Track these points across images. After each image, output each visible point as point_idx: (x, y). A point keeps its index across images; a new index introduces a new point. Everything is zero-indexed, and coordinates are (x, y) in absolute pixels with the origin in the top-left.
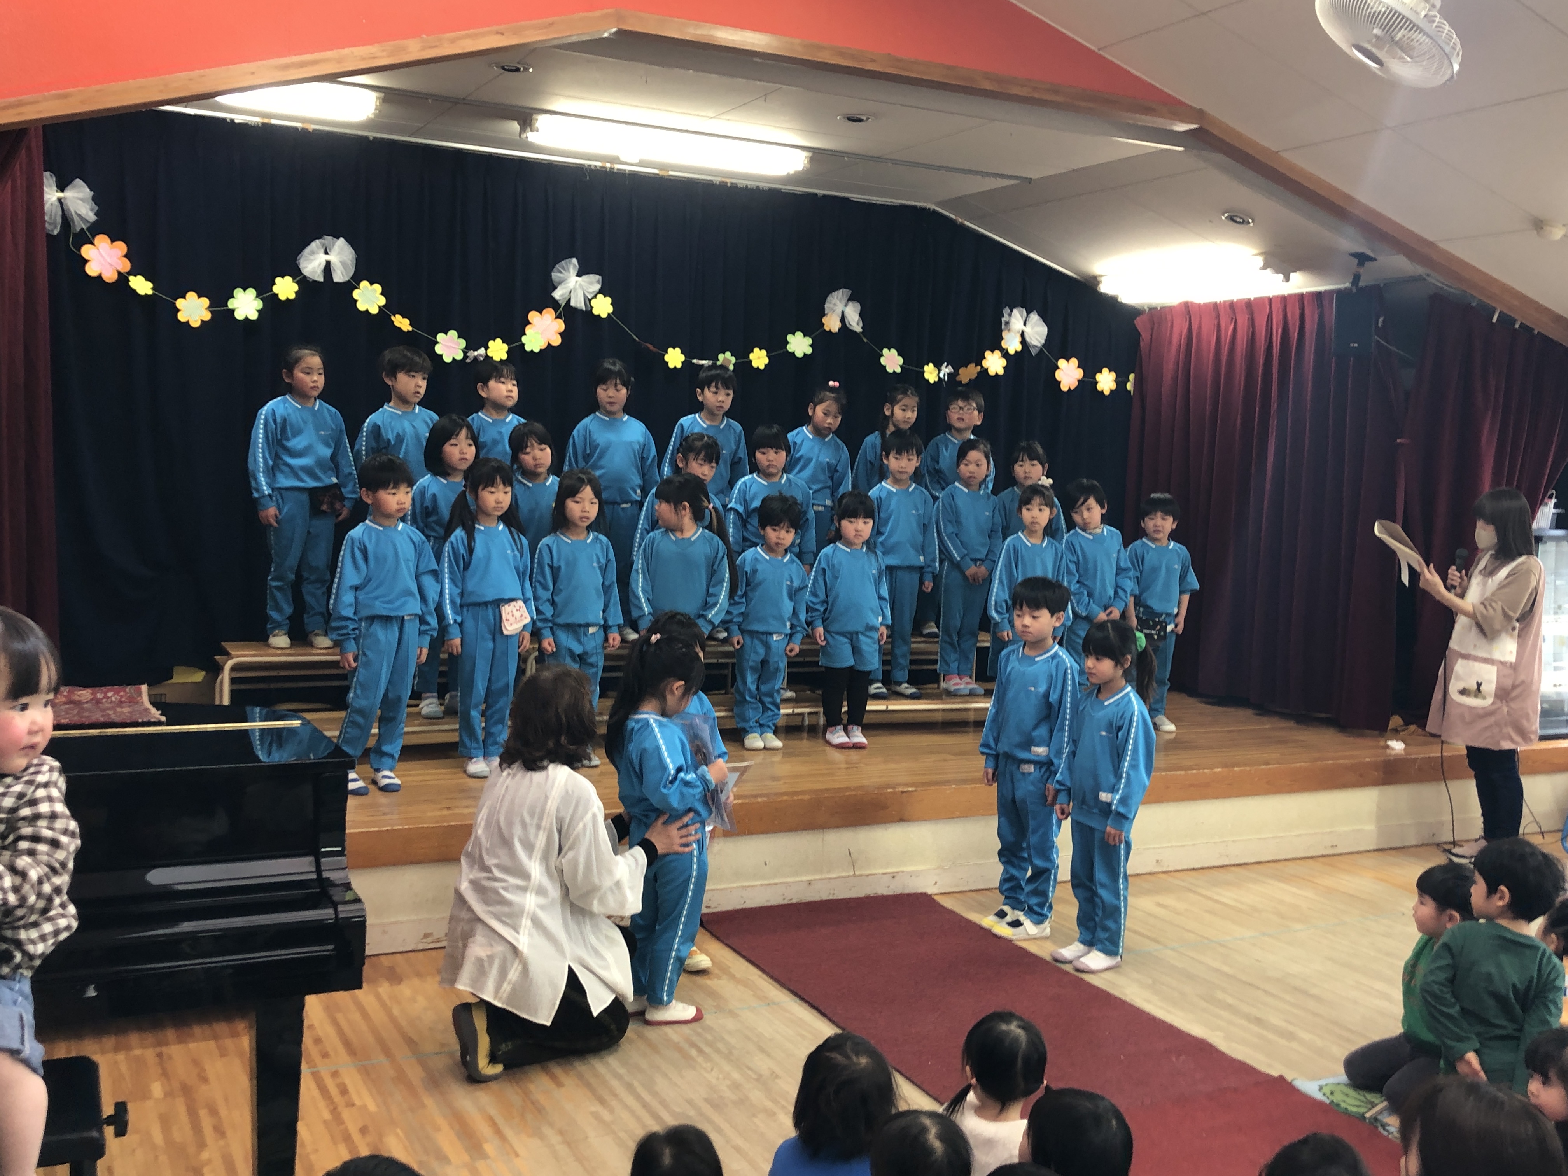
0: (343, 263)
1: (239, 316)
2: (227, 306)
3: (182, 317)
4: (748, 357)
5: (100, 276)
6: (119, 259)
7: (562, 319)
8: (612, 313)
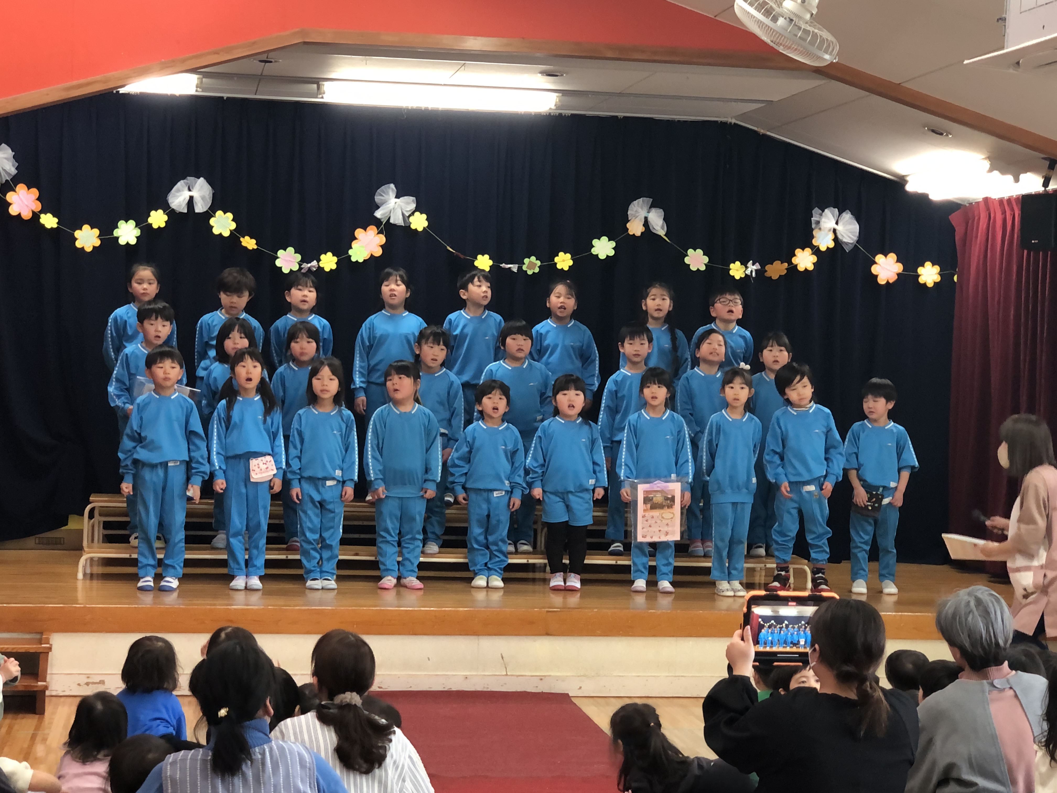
0: (203, 198)
1: (122, 242)
2: (113, 234)
3: (78, 244)
4: (554, 261)
5: (19, 215)
6: (33, 202)
7: (383, 234)
8: (427, 227)
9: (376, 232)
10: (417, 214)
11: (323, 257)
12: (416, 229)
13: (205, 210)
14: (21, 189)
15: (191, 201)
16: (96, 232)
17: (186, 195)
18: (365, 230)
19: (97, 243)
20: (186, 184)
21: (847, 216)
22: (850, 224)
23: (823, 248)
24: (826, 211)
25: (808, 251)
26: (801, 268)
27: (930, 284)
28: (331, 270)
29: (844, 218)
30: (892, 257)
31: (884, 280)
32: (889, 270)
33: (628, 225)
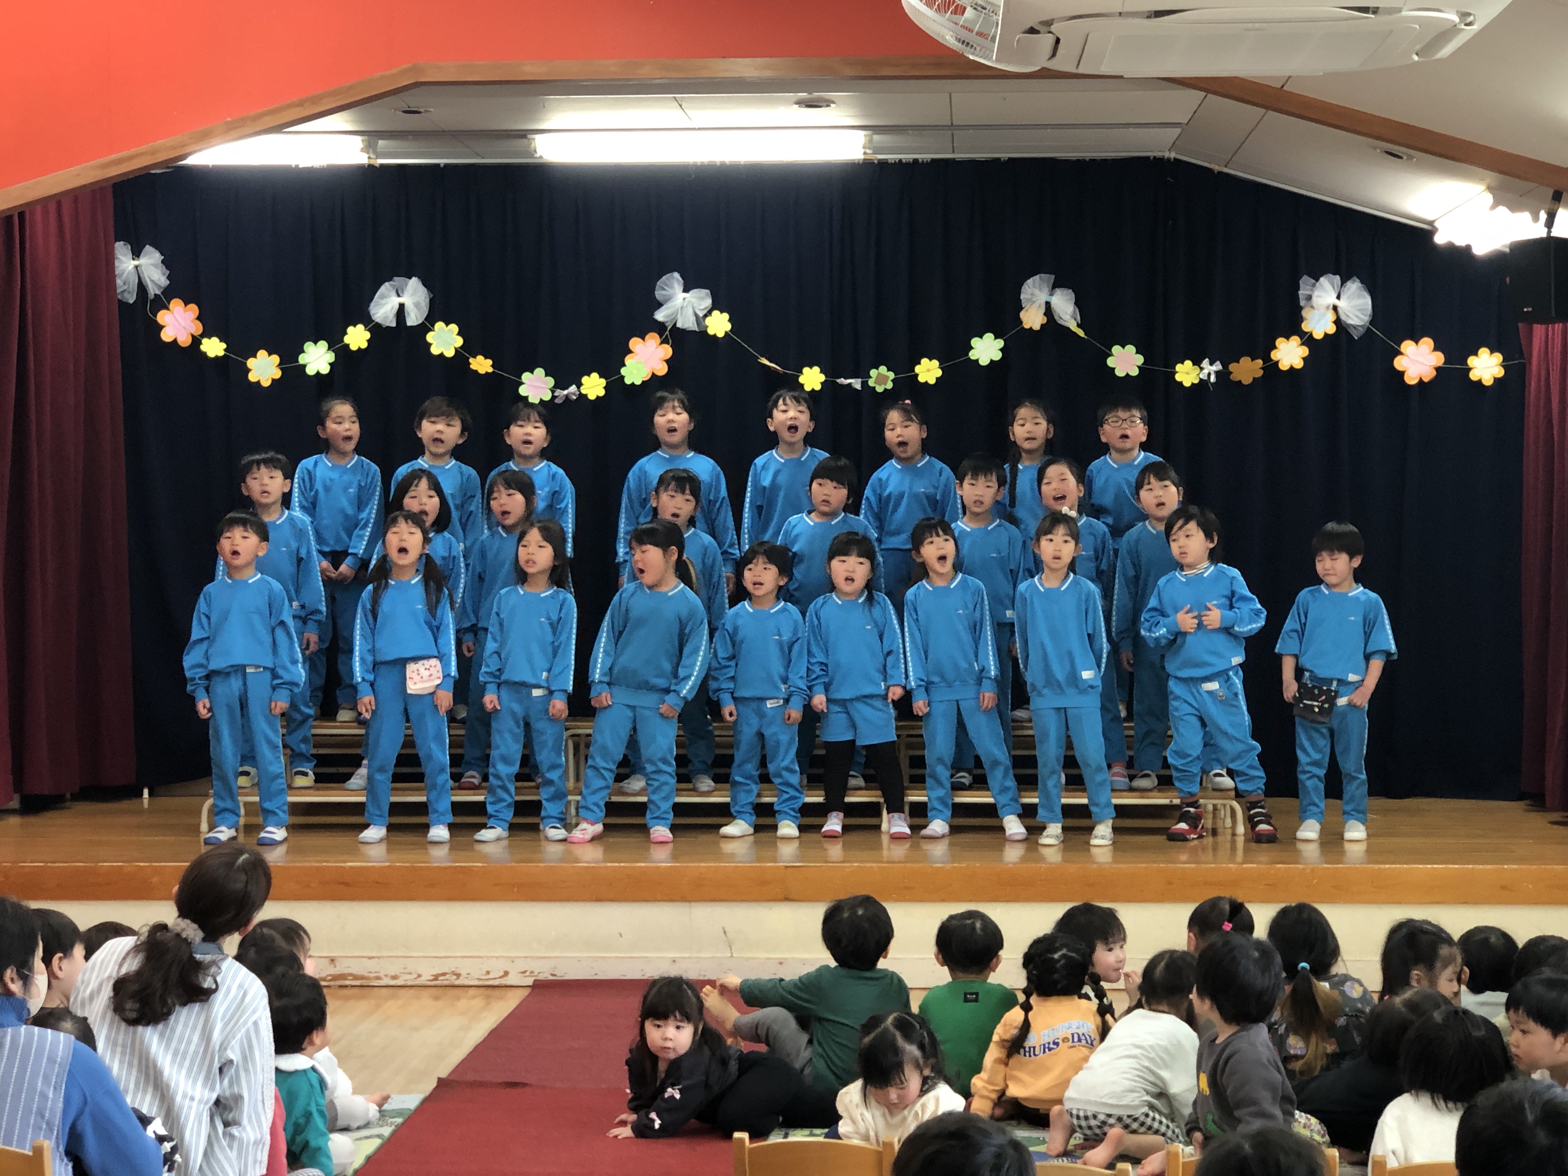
0: (417, 305)
1: (311, 371)
2: (297, 361)
3: (252, 377)
4: (914, 371)
5: (175, 341)
6: (192, 321)
7: (668, 343)
8: (731, 331)
9: (659, 341)
10: (716, 313)
11: (585, 380)
12: (715, 335)
13: (420, 322)
14: (176, 305)
15: (401, 311)
16: (276, 359)
17: (393, 302)
18: (643, 338)
19: (277, 374)
20: (393, 286)
21: (1354, 286)
22: (1359, 297)
23: (1318, 335)
24: (1322, 280)
25: (1295, 340)
26: (1284, 366)
27: (1488, 381)
28: (598, 397)
29: (1349, 289)
30: (1427, 343)
31: (1414, 379)
32: (1422, 364)
33: (1022, 315)
